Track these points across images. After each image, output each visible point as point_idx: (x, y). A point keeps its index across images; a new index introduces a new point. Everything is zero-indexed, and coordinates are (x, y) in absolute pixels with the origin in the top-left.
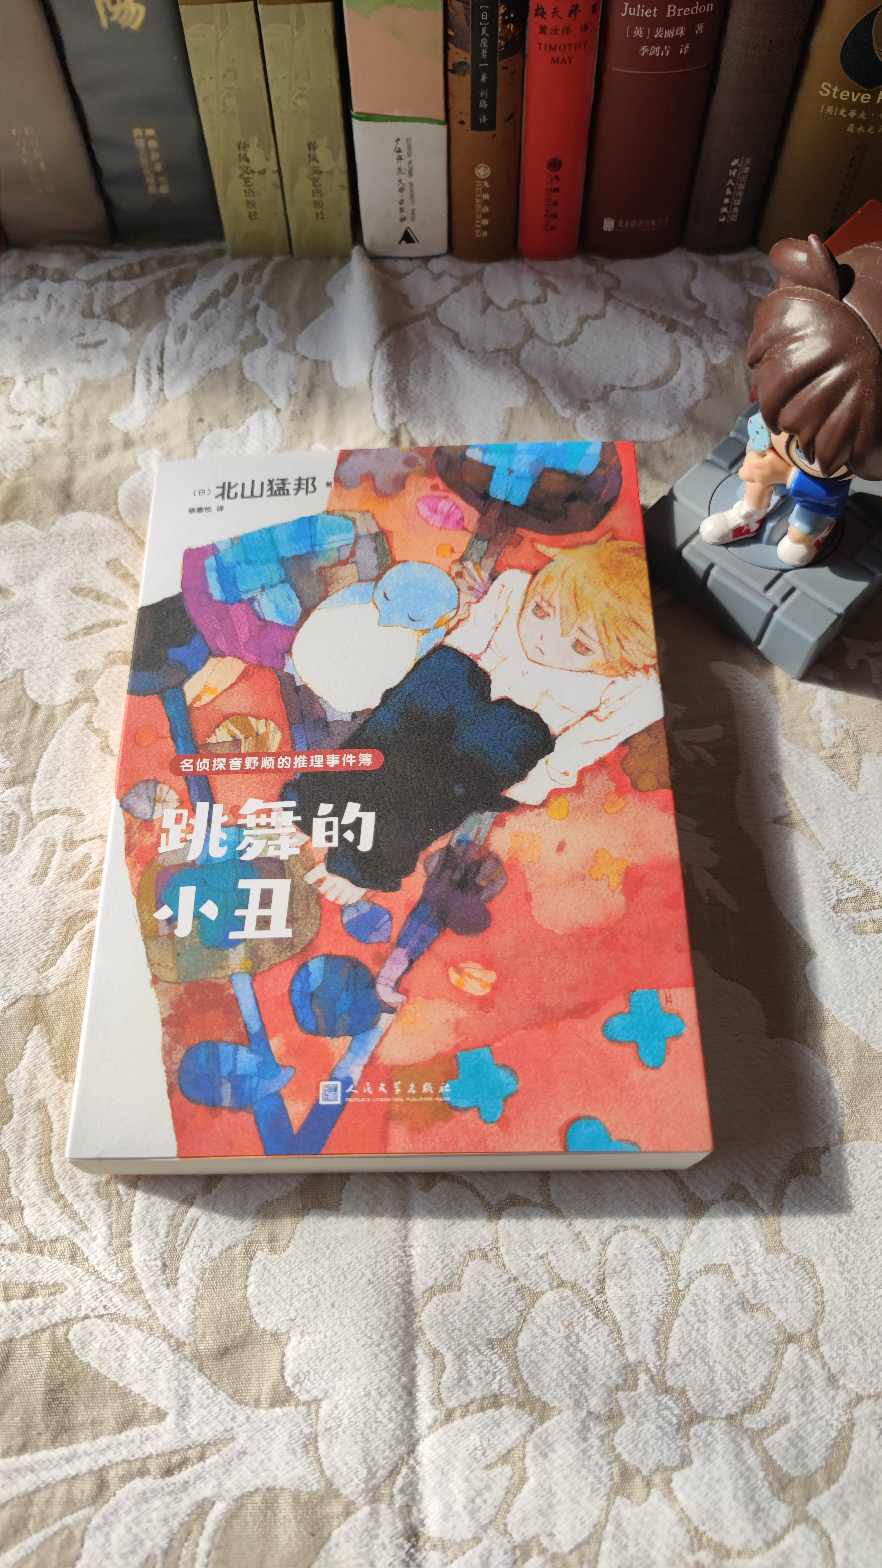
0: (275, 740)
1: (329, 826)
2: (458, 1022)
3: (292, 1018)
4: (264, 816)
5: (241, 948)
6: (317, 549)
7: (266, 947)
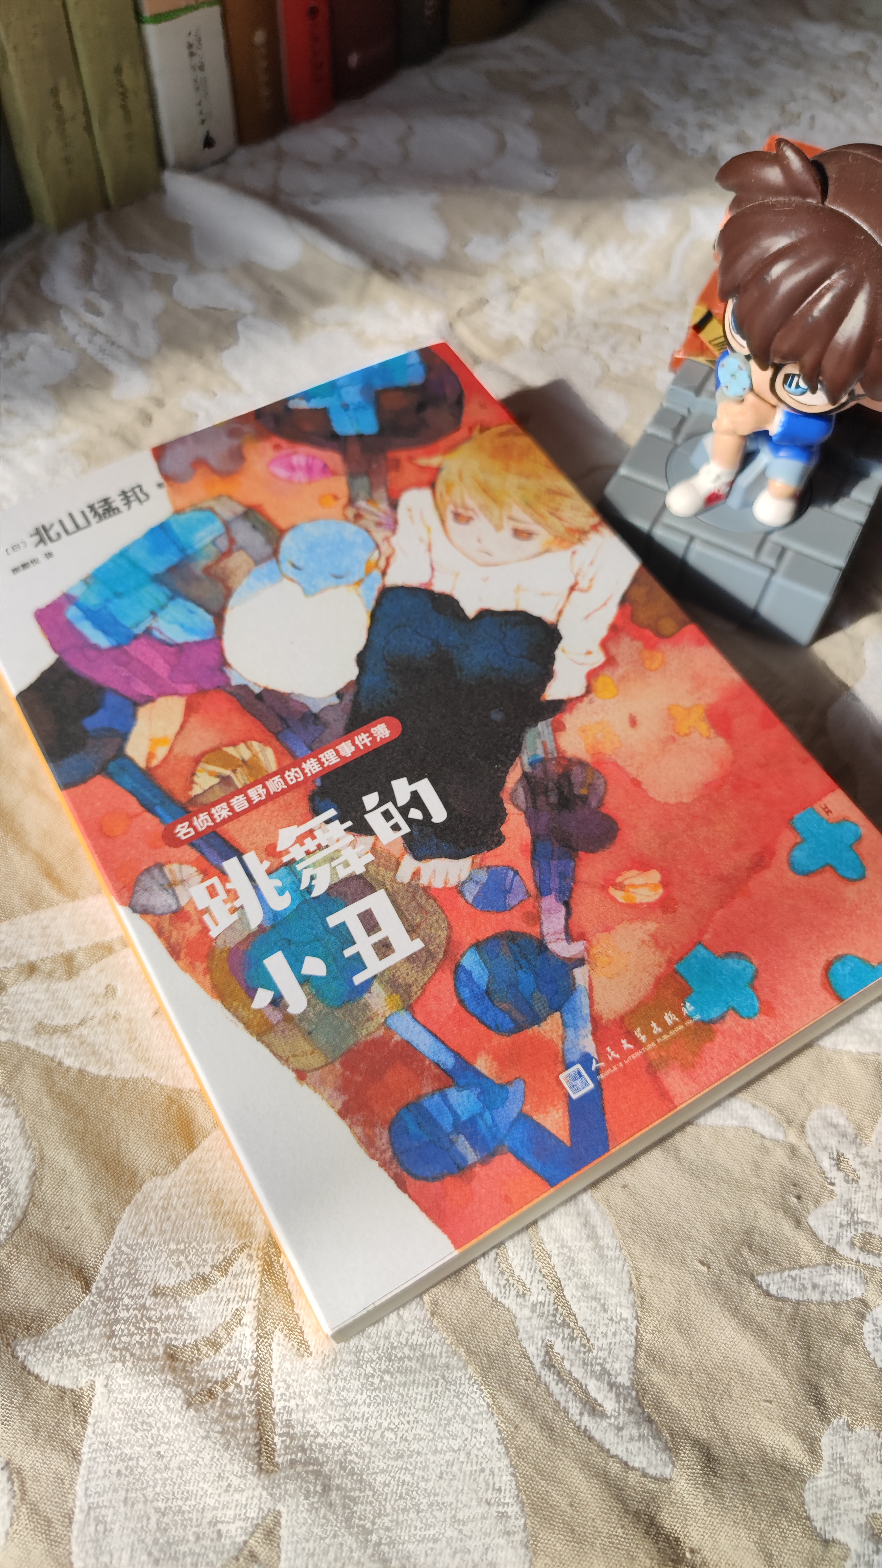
0: (268, 758)
1: (387, 816)
2: (654, 937)
3: (483, 1028)
4: (308, 841)
5: (376, 987)
6: (189, 552)
7: (403, 971)
